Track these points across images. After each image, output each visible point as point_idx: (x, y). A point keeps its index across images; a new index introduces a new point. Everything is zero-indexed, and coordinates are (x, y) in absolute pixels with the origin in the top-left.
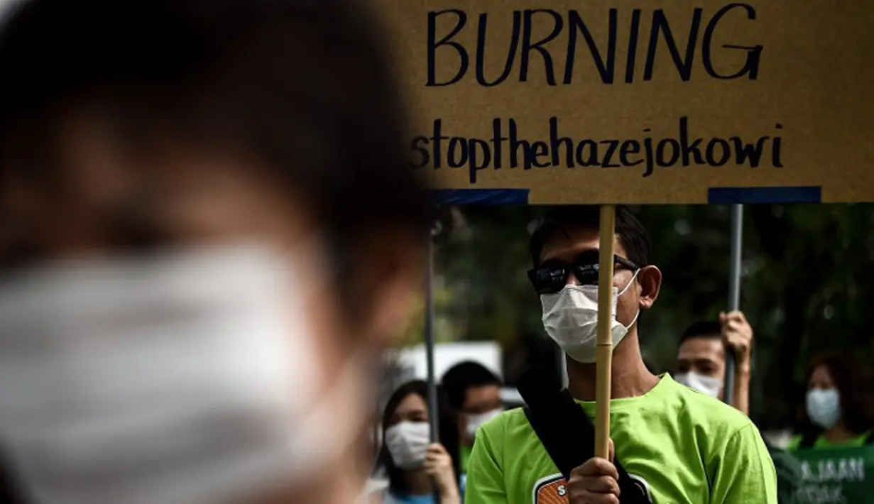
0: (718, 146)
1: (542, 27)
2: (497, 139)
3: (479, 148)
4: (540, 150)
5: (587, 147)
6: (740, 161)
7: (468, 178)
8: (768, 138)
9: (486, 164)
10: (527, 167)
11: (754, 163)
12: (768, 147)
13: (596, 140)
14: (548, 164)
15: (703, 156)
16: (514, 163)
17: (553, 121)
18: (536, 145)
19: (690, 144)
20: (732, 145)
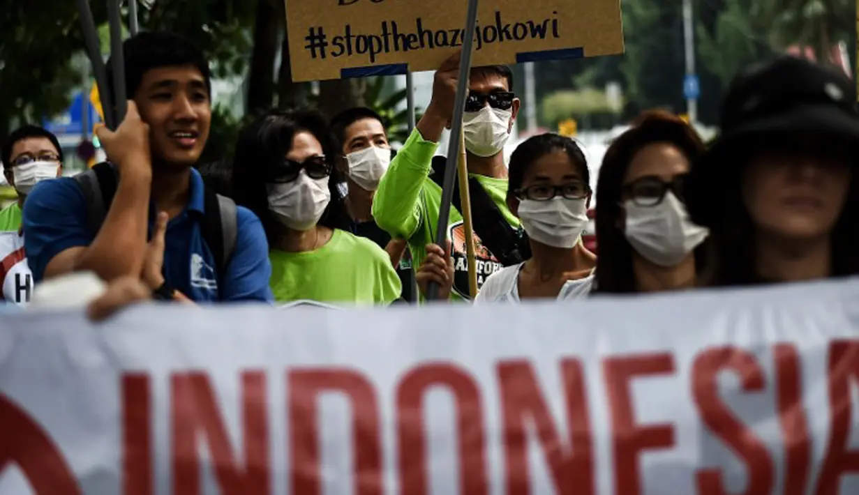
0: (520, 27)
2: (385, 34)
3: (374, 41)
4: (412, 39)
5: (441, 34)
6: (534, 36)
7: (369, 59)
8: (548, 20)
9: (380, 50)
10: (405, 49)
11: (542, 36)
12: (549, 26)
13: (446, 30)
14: (417, 48)
15: (511, 34)
16: (397, 48)
17: (419, 21)
18: (409, 36)
19: (503, 28)
20: (528, 25)
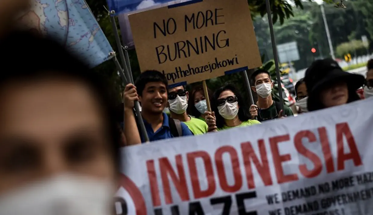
0: (224, 62)
1: (181, 45)
2: (177, 72)
3: (173, 75)
4: (187, 72)
5: (197, 69)
6: (230, 64)
7: (172, 82)
8: (234, 58)
9: (176, 78)
10: (185, 76)
11: (233, 64)
12: (235, 60)
13: (199, 67)
14: (189, 75)
15: (222, 65)
16: (182, 76)
17: (188, 65)
18: (186, 71)
19: (218, 63)
20: (227, 61)
